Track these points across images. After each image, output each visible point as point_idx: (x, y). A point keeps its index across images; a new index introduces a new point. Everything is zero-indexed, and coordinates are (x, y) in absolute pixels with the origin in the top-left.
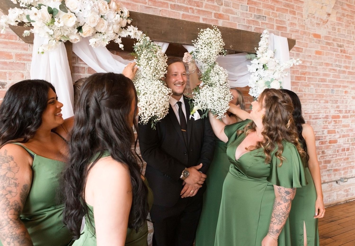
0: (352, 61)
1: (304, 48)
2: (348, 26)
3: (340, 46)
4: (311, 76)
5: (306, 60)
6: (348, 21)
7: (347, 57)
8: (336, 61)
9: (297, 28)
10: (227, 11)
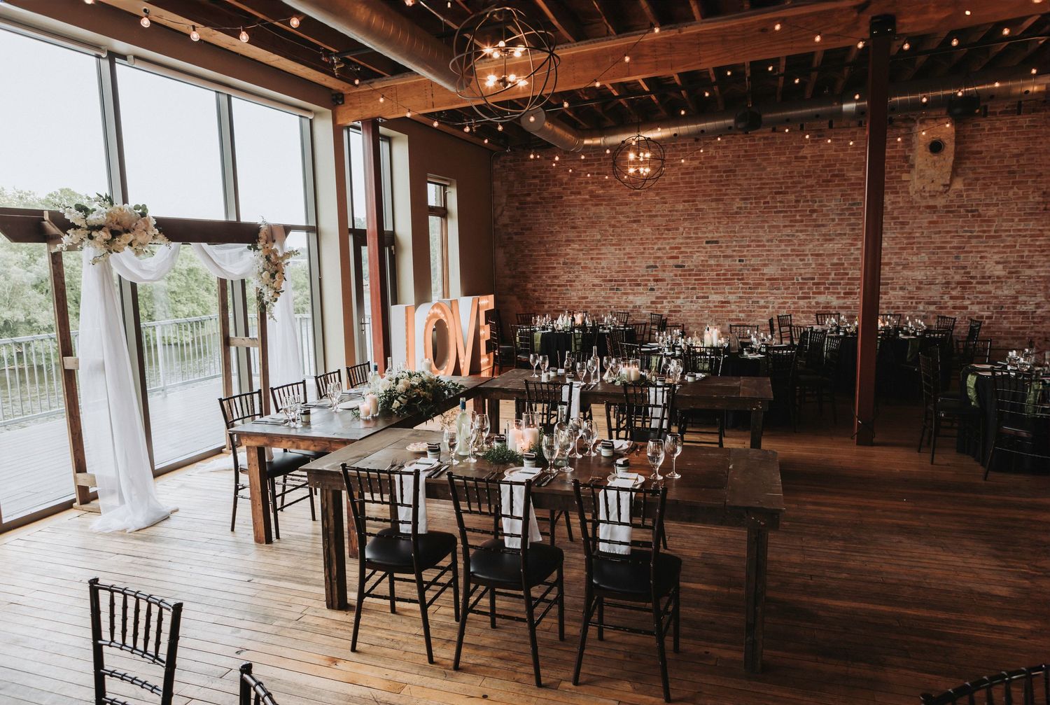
0: (995, 224)
1: (911, 221)
2: (984, 189)
3: (972, 211)
4: (922, 245)
5: (915, 231)
6: (985, 184)
7: (984, 221)
8: (962, 227)
9: (901, 205)
10: (821, 206)
